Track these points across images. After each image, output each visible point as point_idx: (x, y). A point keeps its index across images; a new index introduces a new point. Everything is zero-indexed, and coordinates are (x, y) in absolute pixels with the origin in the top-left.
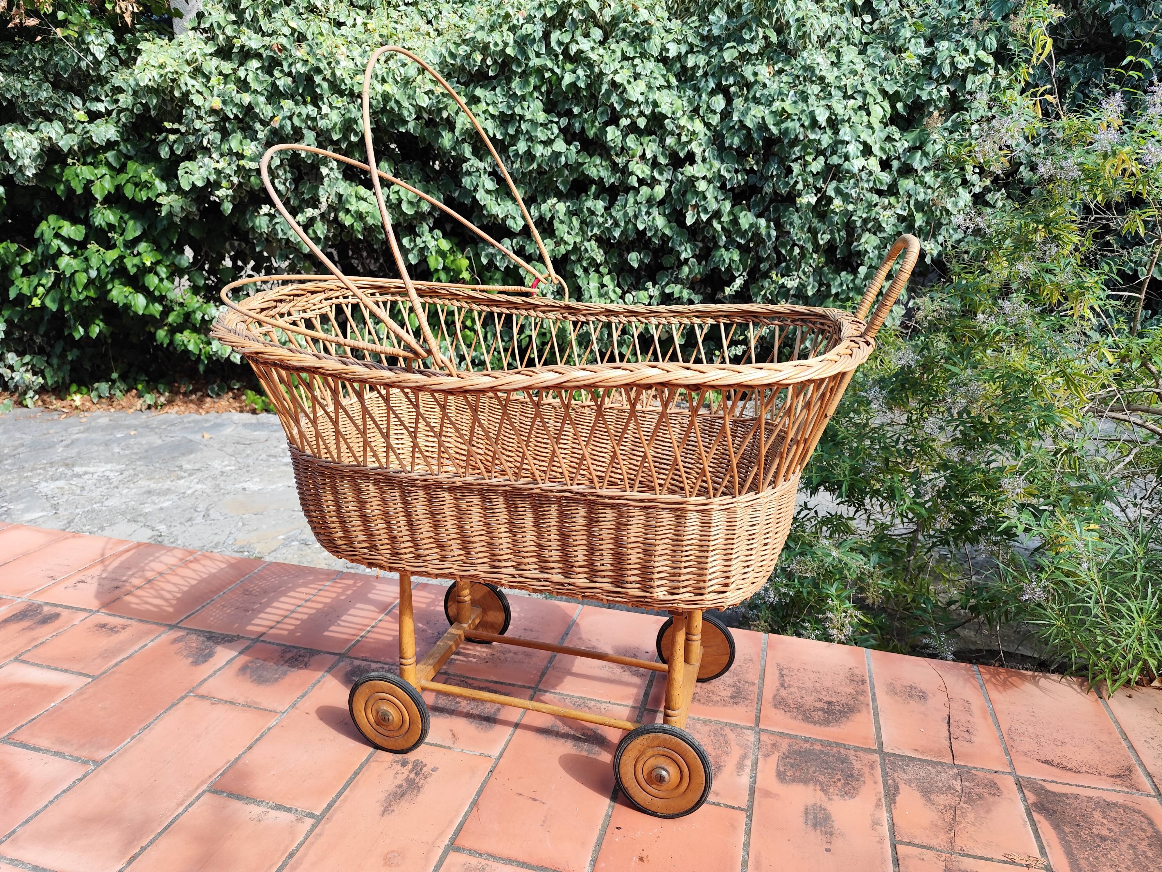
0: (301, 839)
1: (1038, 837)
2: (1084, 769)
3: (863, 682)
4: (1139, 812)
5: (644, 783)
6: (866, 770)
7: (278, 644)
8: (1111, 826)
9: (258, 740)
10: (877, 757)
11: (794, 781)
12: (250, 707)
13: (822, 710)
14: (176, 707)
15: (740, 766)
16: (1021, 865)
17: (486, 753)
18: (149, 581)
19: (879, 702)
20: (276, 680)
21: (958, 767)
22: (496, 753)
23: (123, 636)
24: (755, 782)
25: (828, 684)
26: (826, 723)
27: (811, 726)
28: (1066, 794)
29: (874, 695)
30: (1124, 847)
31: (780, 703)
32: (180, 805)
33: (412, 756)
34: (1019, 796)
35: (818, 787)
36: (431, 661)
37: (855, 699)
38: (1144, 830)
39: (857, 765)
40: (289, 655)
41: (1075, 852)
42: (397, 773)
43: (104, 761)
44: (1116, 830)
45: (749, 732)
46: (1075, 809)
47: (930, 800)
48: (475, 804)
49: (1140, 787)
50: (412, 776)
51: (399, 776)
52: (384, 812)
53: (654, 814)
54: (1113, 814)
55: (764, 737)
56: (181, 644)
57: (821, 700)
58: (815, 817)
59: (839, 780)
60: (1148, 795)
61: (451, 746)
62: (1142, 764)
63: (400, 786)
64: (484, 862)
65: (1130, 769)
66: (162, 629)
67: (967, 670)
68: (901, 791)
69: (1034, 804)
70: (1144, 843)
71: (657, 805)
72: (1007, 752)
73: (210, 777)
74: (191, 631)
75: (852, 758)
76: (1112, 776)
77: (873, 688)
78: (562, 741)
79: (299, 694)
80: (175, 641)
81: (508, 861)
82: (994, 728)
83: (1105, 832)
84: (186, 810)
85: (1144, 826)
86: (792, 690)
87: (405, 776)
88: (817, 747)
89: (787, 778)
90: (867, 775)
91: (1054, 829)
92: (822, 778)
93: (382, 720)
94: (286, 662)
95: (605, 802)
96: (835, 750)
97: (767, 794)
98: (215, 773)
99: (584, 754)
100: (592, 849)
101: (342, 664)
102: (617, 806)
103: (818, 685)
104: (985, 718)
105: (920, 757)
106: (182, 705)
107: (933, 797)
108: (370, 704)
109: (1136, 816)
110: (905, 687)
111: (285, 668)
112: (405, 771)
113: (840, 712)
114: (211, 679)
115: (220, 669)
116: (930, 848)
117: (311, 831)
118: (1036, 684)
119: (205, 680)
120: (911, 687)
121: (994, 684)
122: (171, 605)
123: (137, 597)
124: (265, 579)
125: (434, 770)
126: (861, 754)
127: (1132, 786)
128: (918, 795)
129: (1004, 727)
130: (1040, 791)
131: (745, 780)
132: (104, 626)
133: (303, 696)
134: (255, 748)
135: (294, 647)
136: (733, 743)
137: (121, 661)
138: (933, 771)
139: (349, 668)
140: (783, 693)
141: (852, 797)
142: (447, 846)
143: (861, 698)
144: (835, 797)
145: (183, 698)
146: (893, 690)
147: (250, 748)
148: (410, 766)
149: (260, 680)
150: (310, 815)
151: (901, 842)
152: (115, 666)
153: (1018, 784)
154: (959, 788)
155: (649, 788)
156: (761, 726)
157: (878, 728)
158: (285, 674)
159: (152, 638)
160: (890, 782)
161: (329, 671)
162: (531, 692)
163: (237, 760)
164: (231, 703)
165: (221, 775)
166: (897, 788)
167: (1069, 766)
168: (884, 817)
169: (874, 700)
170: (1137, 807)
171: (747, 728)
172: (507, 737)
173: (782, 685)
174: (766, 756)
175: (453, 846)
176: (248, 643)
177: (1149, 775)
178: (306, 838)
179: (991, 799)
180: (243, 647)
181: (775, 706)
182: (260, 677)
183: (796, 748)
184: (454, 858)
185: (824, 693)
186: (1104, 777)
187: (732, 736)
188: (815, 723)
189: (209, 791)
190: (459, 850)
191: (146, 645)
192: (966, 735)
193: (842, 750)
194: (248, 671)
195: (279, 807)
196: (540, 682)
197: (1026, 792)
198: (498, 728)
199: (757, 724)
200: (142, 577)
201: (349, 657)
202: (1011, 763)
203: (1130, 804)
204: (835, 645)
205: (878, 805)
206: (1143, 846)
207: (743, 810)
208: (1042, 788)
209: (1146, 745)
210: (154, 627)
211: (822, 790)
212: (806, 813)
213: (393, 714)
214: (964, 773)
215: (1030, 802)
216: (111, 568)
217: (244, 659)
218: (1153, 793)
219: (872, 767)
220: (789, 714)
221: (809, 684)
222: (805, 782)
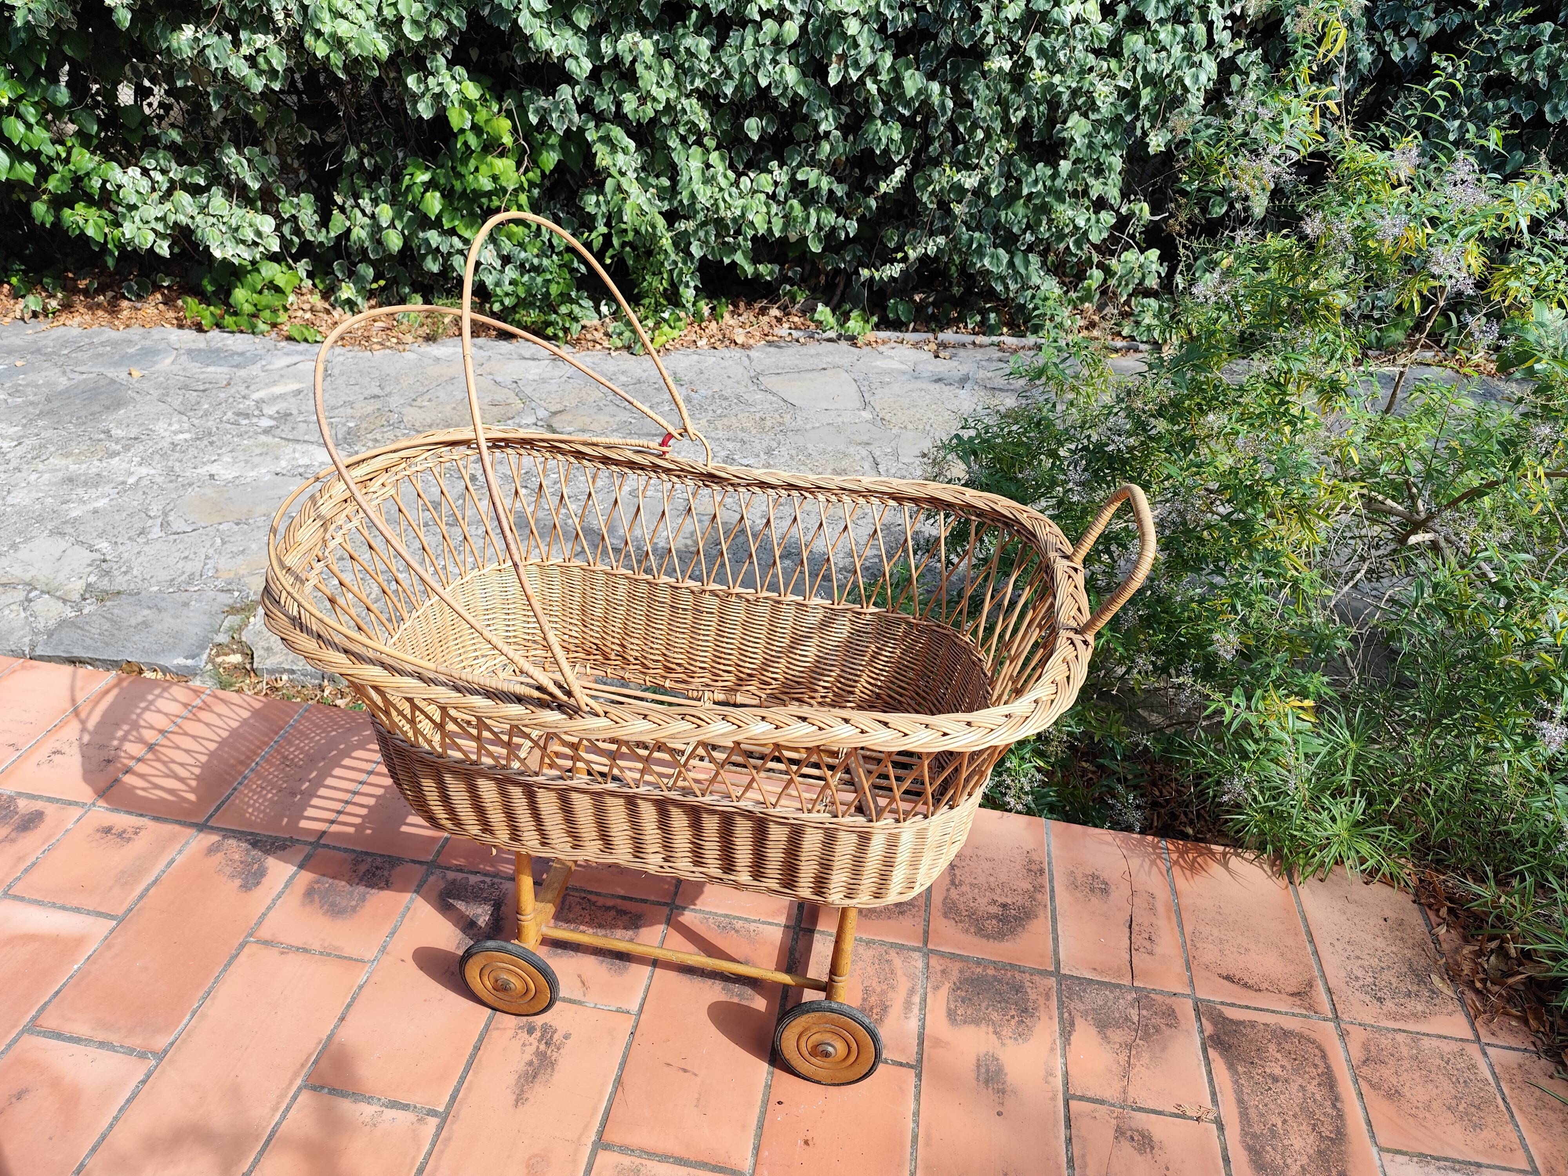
0: (426, 1147)
1: (1211, 1081)
2: (1264, 986)
3: (1042, 871)
4: (1314, 1042)
5: (807, 1055)
6: (1042, 1001)
7: (346, 850)
8: (1284, 1062)
9: (349, 1006)
10: (1053, 982)
11: (965, 1022)
12: (329, 955)
13: (996, 916)
14: (236, 963)
15: (908, 1005)
16: (1191, 1118)
17: (624, 1007)
18: (151, 747)
19: (1057, 901)
20: (354, 909)
21: (1137, 989)
22: (634, 1007)
23: (139, 845)
24: (923, 1027)
25: (1003, 877)
26: (1000, 936)
27: (984, 941)
28: (1242, 1023)
29: (1052, 890)
30: (1294, 1088)
31: (951, 910)
32: (275, 1109)
33: (539, 1020)
34: (1196, 1026)
35: (991, 1029)
36: (550, 896)
37: (1032, 898)
38: (1316, 1066)
39: (1032, 996)
40: (363, 868)
41: (1246, 1098)
42: (524, 1045)
43: (166, 1052)
44: (1289, 1067)
45: (916, 955)
46: (1251, 1041)
47: (1105, 1037)
48: (619, 1082)
49: (1319, 1009)
50: (542, 1047)
51: (527, 1048)
52: (517, 1101)
53: (818, 1082)
54: (1288, 1046)
55: (934, 961)
56: (219, 856)
57: (994, 902)
58: (987, 1071)
59: (1013, 1017)
60: (1325, 1020)
61: (582, 999)
62: (1323, 976)
63: (530, 1063)
64: (638, 1161)
65: (1310, 985)
66: (189, 831)
67: (1155, 847)
68: (1077, 1027)
69: (1211, 1037)
70: (1315, 1082)
71: (821, 1074)
72: (1189, 968)
73: (303, 1066)
74: (228, 833)
75: (1027, 984)
76: (1292, 995)
77: (1051, 881)
78: (710, 982)
79: (387, 930)
80: (212, 850)
81: (664, 1158)
82: (1177, 930)
83: (1277, 1071)
84: (284, 1117)
85: (1318, 1060)
86: (964, 888)
87: (533, 1048)
88: (991, 972)
89: (958, 1018)
90: (1042, 1008)
91: (1229, 1069)
92: (995, 1016)
93: (502, 988)
94: (361, 880)
95: (765, 1066)
96: (1009, 974)
97: (938, 1043)
98: (307, 1060)
99: (736, 1000)
100: (753, 1133)
101: (432, 879)
102: (777, 1071)
103: (992, 879)
104: (1169, 918)
105: (1098, 978)
106: (242, 957)
107: (1109, 1032)
108: (486, 972)
109: (1311, 1048)
110: (1087, 876)
111: (361, 889)
112: (533, 1039)
113: (1016, 918)
114: (271, 914)
115: (279, 896)
116: (1102, 1102)
117: (437, 1135)
118: (1225, 865)
119: (264, 915)
120: (1094, 877)
121: (1182, 867)
122: (192, 790)
123: (142, 776)
124: (307, 737)
125: (567, 1037)
126: (1036, 978)
127: (1311, 1007)
128: (1093, 1031)
129: (1188, 929)
130: (1219, 1020)
131: (913, 1024)
132: (108, 830)
133: (393, 933)
134: (348, 1018)
135: (366, 853)
136: (899, 972)
137: (147, 890)
138: (1111, 996)
139: (442, 885)
140: (954, 894)
141: (1026, 1040)
142: (594, 1143)
143: (1039, 896)
144: (1007, 1041)
145: (242, 946)
146: (1074, 886)
147: (342, 1019)
148: (537, 1034)
149: (336, 911)
150: (432, 1113)
151: (1075, 1097)
152: (141, 897)
153: (1197, 1010)
154: (1136, 1019)
155: (813, 1060)
156: (930, 946)
157: (1056, 940)
158: (363, 898)
159: (178, 847)
160: (1066, 1015)
161: (417, 891)
162: (666, 910)
163: (330, 1037)
164: (306, 951)
165: (316, 1062)
166: (1072, 1024)
167: (1250, 982)
168: (1060, 1061)
169: (1052, 898)
170: (1313, 1036)
171: (915, 949)
172: (645, 982)
173: (953, 883)
174: (936, 988)
175: (601, 1144)
176: (307, 849)
177: (1329, 991)
178: (434, 1144)
179: (1168, 1032)
180: (300, 858)
181: (945, 915)
182: (333, 905)
183: (967, 974)
184: (605, 1158)
185: (999, 891)
186: (1284, 996)
187: (898, 962)
188: (988, 937)
189: (306, 1086)
190: (608, 1147)
191: (172, 861)
192: (1147, 943)
193: (1017, 974)
194: (316, 897)
195: (394, 1105)
196: (676, 894)
197: (1203, 1020)
198: (634, 967)
199: (926, 943)
200: (141, 740)
201: (440, 867)
202: (1192, 981)
203: (1306, 1032)
204: (1012, 816)
205: (1052, 1050)
206: (1312, 1088)
207: (911, 1067)
208: (1221, 1014)
209: (1331, 949)
210: (177, 828)
211: (996, 1033)
212: (978, 1066)
213: (516, 983)
214: (1143, 998)
215: (1206, 1034)
216: (91, 724)
217: (306, 877)
218: (1330, 1016)
219: (1048, 997)
220: (960, 925)
221: (982, 880)
222: (976, 1022)
